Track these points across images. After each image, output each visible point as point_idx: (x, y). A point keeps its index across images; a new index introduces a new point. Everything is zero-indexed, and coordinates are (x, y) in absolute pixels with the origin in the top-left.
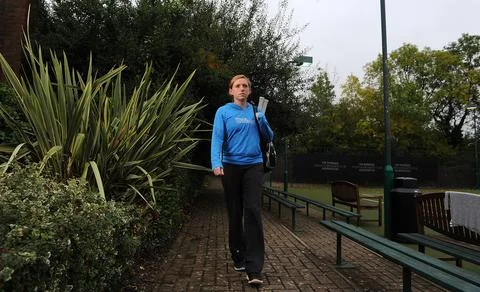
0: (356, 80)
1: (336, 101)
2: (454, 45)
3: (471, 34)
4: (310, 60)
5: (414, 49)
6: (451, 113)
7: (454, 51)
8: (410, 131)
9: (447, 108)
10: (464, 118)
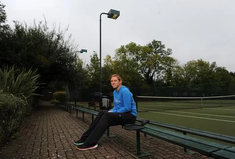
0: (110, 57)
1: (103, 65)
2: (150, 44)
3: (156, 40)
4: (86, 51)
5: (135, 45)
6: (150, 72)
7: (150, 46)
8: (130, 79)
9: (148, 69)
10: (154, 73)
